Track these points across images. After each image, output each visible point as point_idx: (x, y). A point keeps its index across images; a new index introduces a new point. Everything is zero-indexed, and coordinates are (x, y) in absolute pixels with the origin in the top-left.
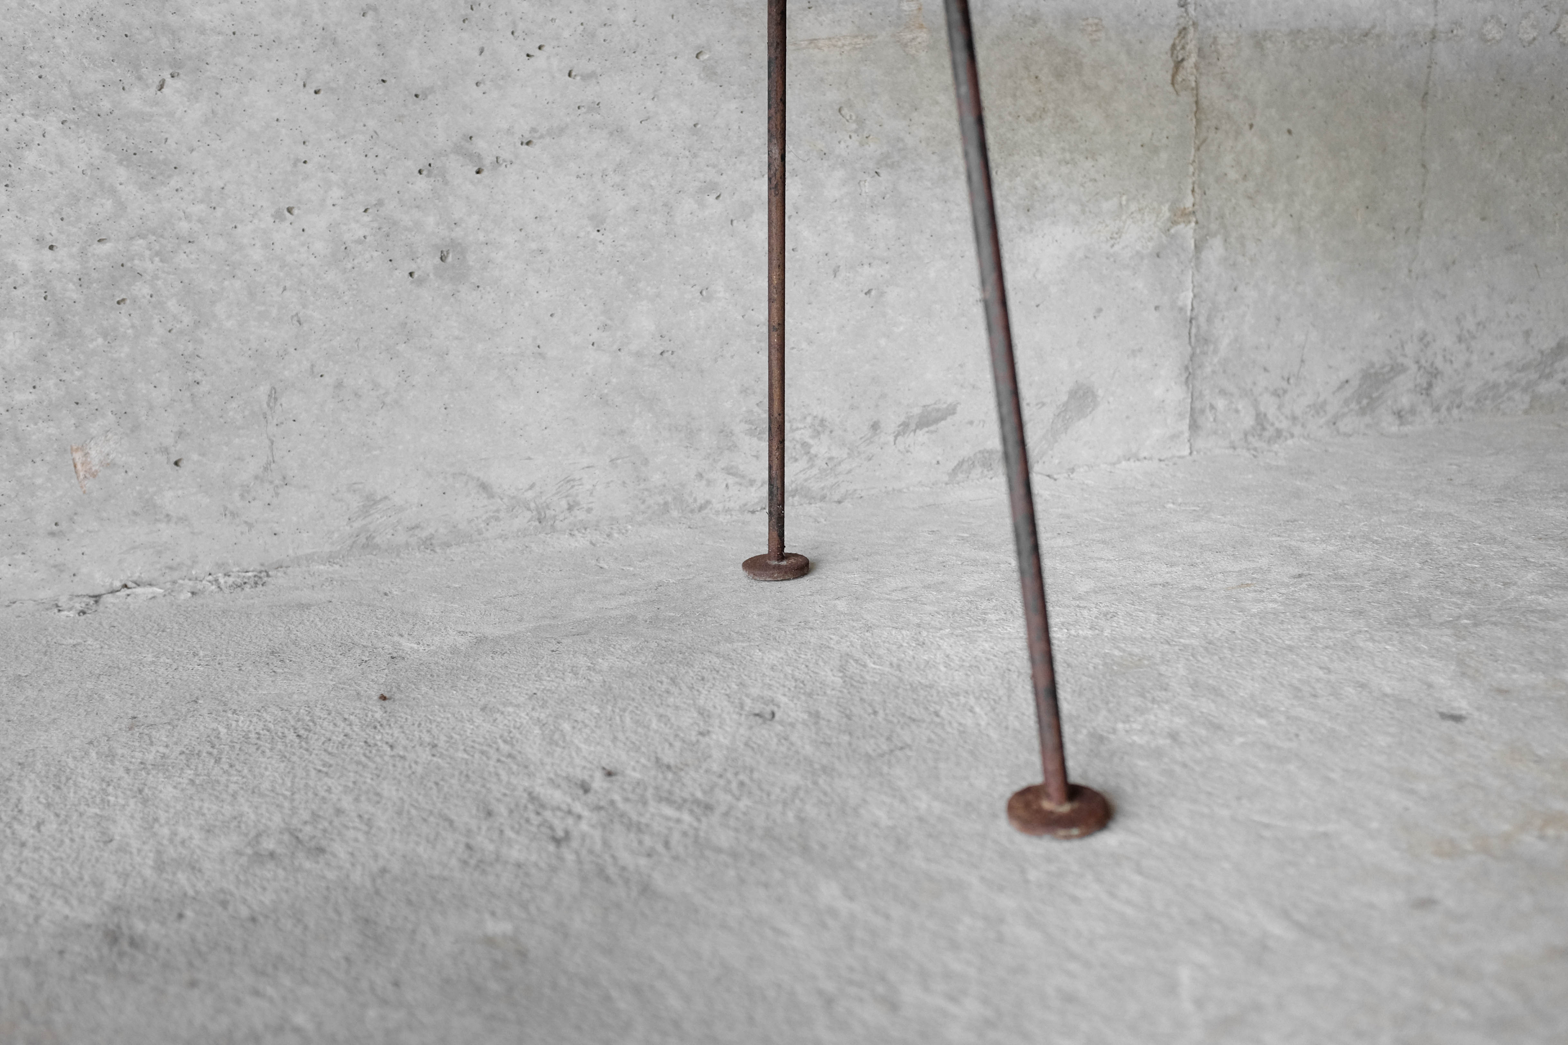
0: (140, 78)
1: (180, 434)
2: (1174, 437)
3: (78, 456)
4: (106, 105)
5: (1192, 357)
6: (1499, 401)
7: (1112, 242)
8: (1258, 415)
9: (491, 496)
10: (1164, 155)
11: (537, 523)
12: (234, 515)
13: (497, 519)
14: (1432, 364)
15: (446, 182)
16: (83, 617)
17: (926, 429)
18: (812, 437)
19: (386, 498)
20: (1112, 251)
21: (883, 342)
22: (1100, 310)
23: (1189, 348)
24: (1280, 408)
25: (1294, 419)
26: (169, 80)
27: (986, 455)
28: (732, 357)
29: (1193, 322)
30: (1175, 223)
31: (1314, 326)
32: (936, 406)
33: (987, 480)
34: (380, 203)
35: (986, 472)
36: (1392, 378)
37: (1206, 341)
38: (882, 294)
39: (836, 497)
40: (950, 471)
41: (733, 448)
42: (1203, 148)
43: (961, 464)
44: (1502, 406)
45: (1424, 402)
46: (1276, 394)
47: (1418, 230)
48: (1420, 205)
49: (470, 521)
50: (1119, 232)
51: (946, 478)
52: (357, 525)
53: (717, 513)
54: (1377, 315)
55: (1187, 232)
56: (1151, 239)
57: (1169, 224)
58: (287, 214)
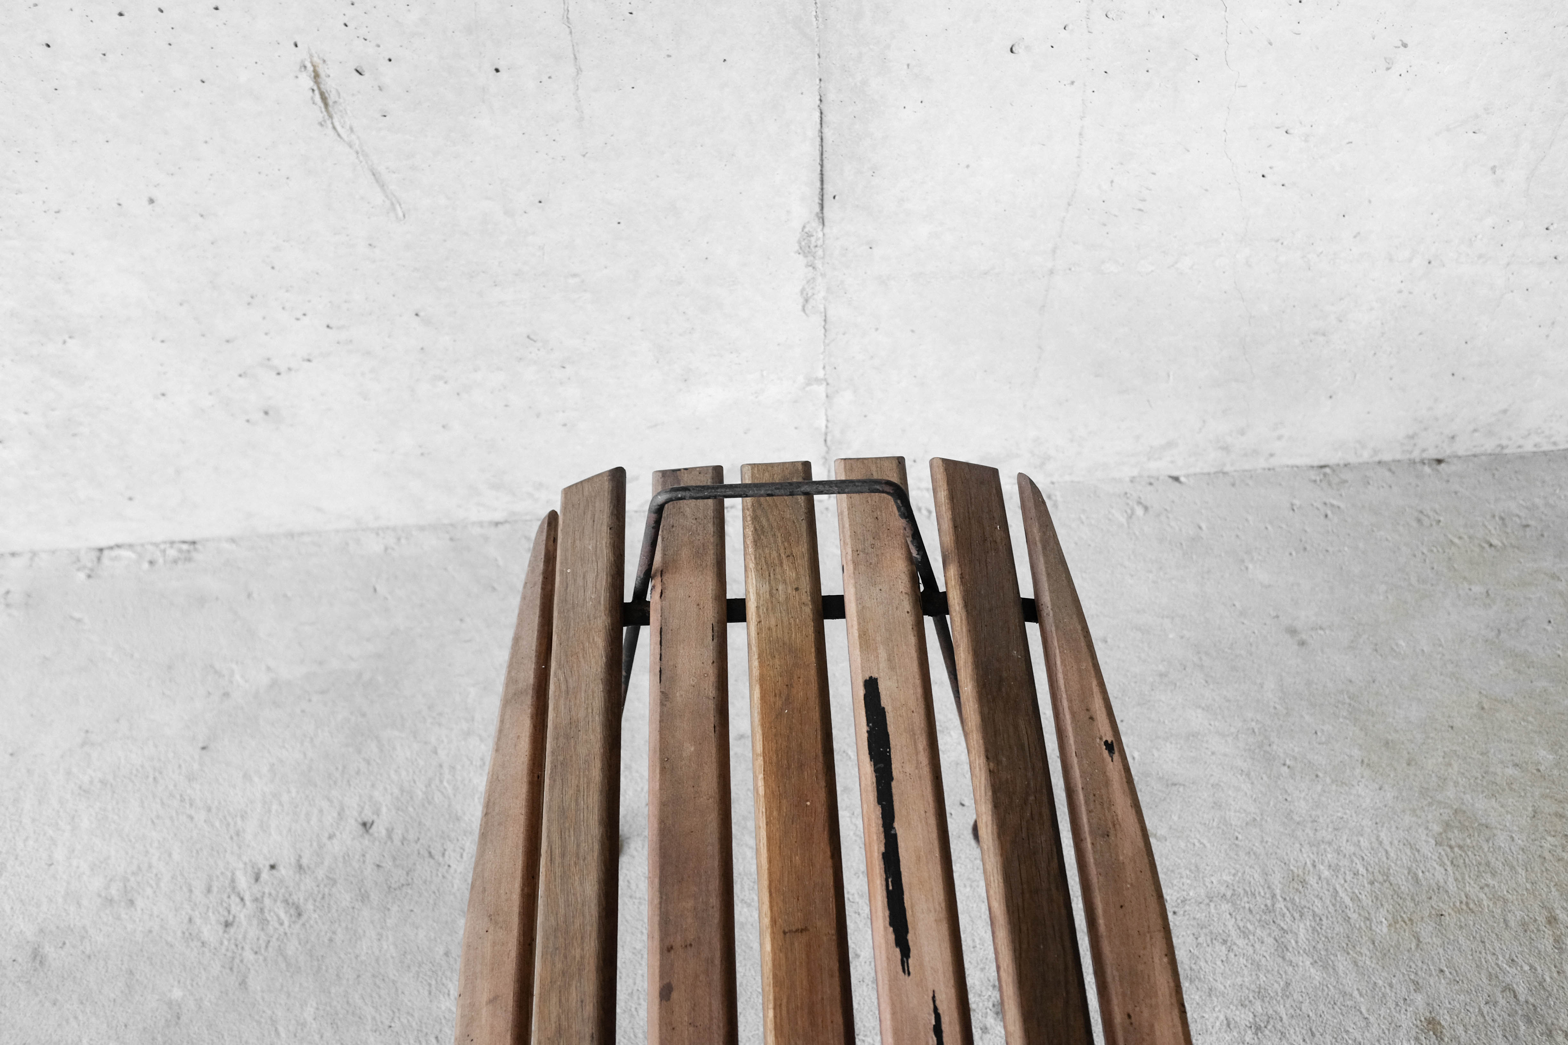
0: (50, 340)
1: (128, 489)
4: (35, 352)
9: (324, 513)
10: (798, 350)
12: (170, 519)
15: (258, 380)
19: (258, 513)
22: (748, 430)
28: (471, 455)
29: (829, 435)
34: (218, 390)
37: (840, 443)
38: (575, 425)
41: (480, 494)
42: (831, 345)
47: (1033, 384)
48: (1035, 370)
49: (313, 524)
50: (762, 390)
54: (994, 429)
56: (789, 393)
57: (803, 386)
58: (161, 396)
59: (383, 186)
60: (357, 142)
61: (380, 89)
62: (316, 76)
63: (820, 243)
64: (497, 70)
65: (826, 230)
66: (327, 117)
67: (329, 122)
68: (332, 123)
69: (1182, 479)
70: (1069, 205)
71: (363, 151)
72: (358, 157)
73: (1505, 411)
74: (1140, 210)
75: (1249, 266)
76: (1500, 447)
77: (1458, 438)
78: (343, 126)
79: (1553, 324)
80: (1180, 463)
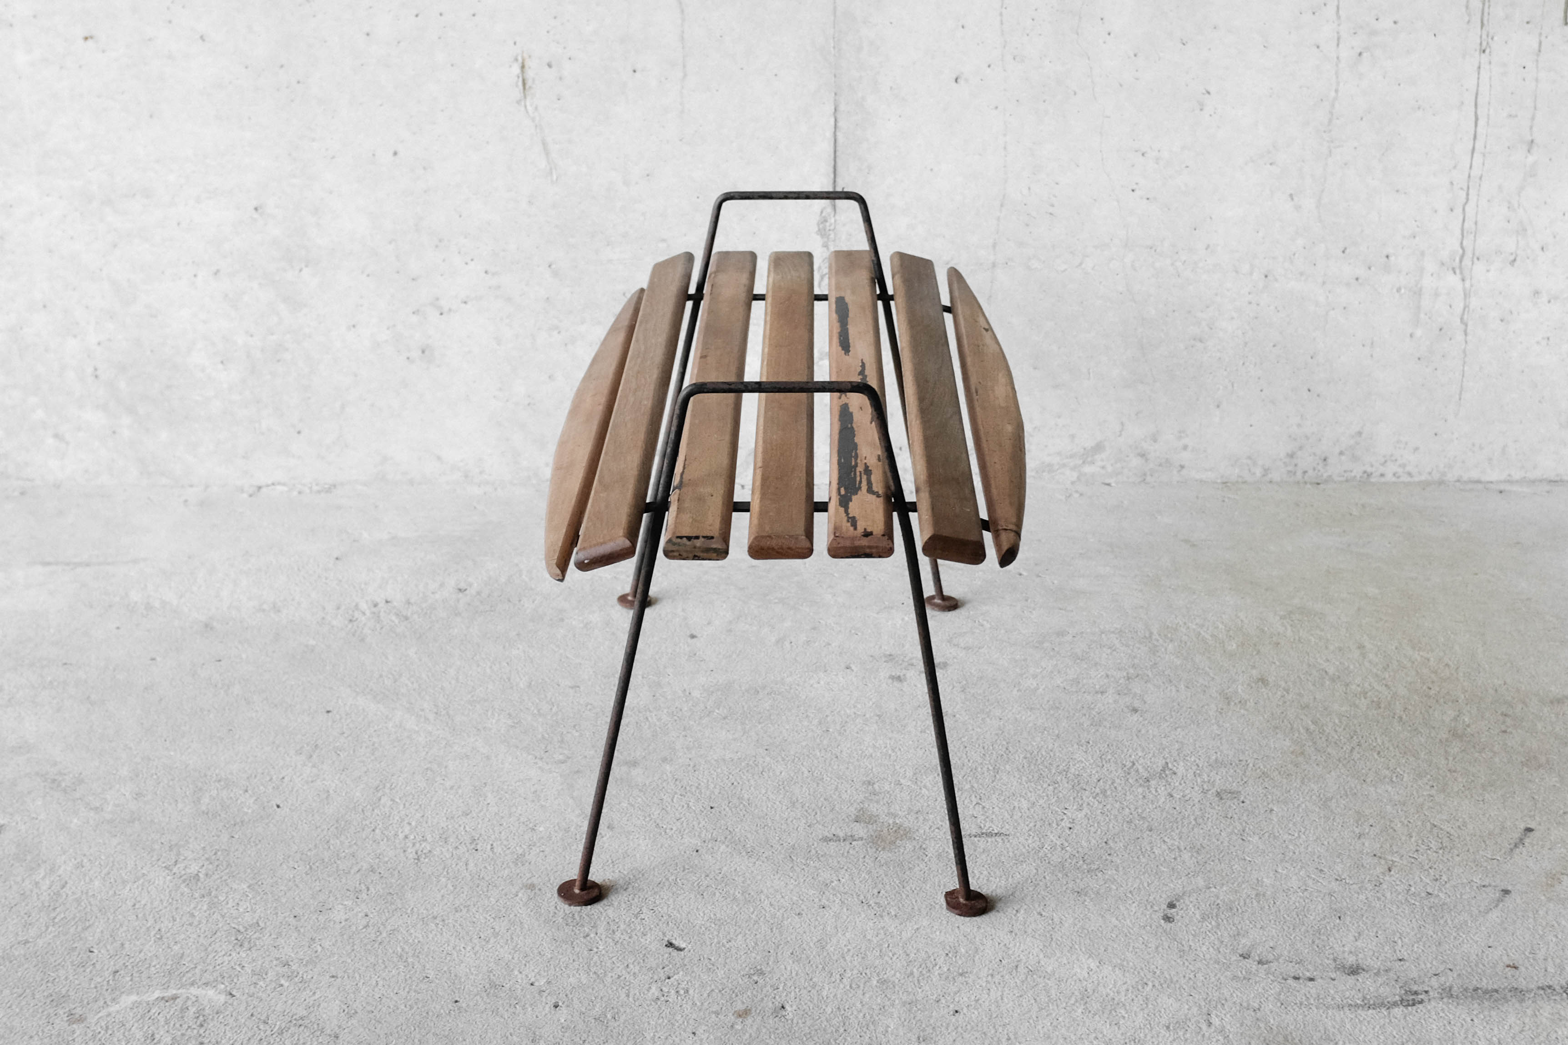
0: (292, 267)
1: (301, 420)
3: (257, 425)
4: (277, 277)
6: (1053, 474)
9: (442, 463)
11: (464, 479)
12: (323, 458)
13: (445, 474)
15: (426, 318)
16: (252, 497)
19: (392, 458)
26: (304, 269)
34: (394, 326)
49: (432, 474)
52: (378, 469)
58: (352, 328)
59: (548, 154)
60: (538, 119)
61: (561, 79)
62: (523, 67)
63: (832, 227)
64: (635, 71)
65: (837, 217)
66: (522, 99)
67: (523, 102)
68: (525, 101)
69: (1113, 485)
70: (1002, 206)
71: (541, 126)
72: (536, 129)
73: (1360, 433)
74: (1051, 214)
75: (1135, 270)
76: (1365, 472)
77: (1329, 461)
78: (531, 105)
79: (1372, 344)
80: (1110, 469)
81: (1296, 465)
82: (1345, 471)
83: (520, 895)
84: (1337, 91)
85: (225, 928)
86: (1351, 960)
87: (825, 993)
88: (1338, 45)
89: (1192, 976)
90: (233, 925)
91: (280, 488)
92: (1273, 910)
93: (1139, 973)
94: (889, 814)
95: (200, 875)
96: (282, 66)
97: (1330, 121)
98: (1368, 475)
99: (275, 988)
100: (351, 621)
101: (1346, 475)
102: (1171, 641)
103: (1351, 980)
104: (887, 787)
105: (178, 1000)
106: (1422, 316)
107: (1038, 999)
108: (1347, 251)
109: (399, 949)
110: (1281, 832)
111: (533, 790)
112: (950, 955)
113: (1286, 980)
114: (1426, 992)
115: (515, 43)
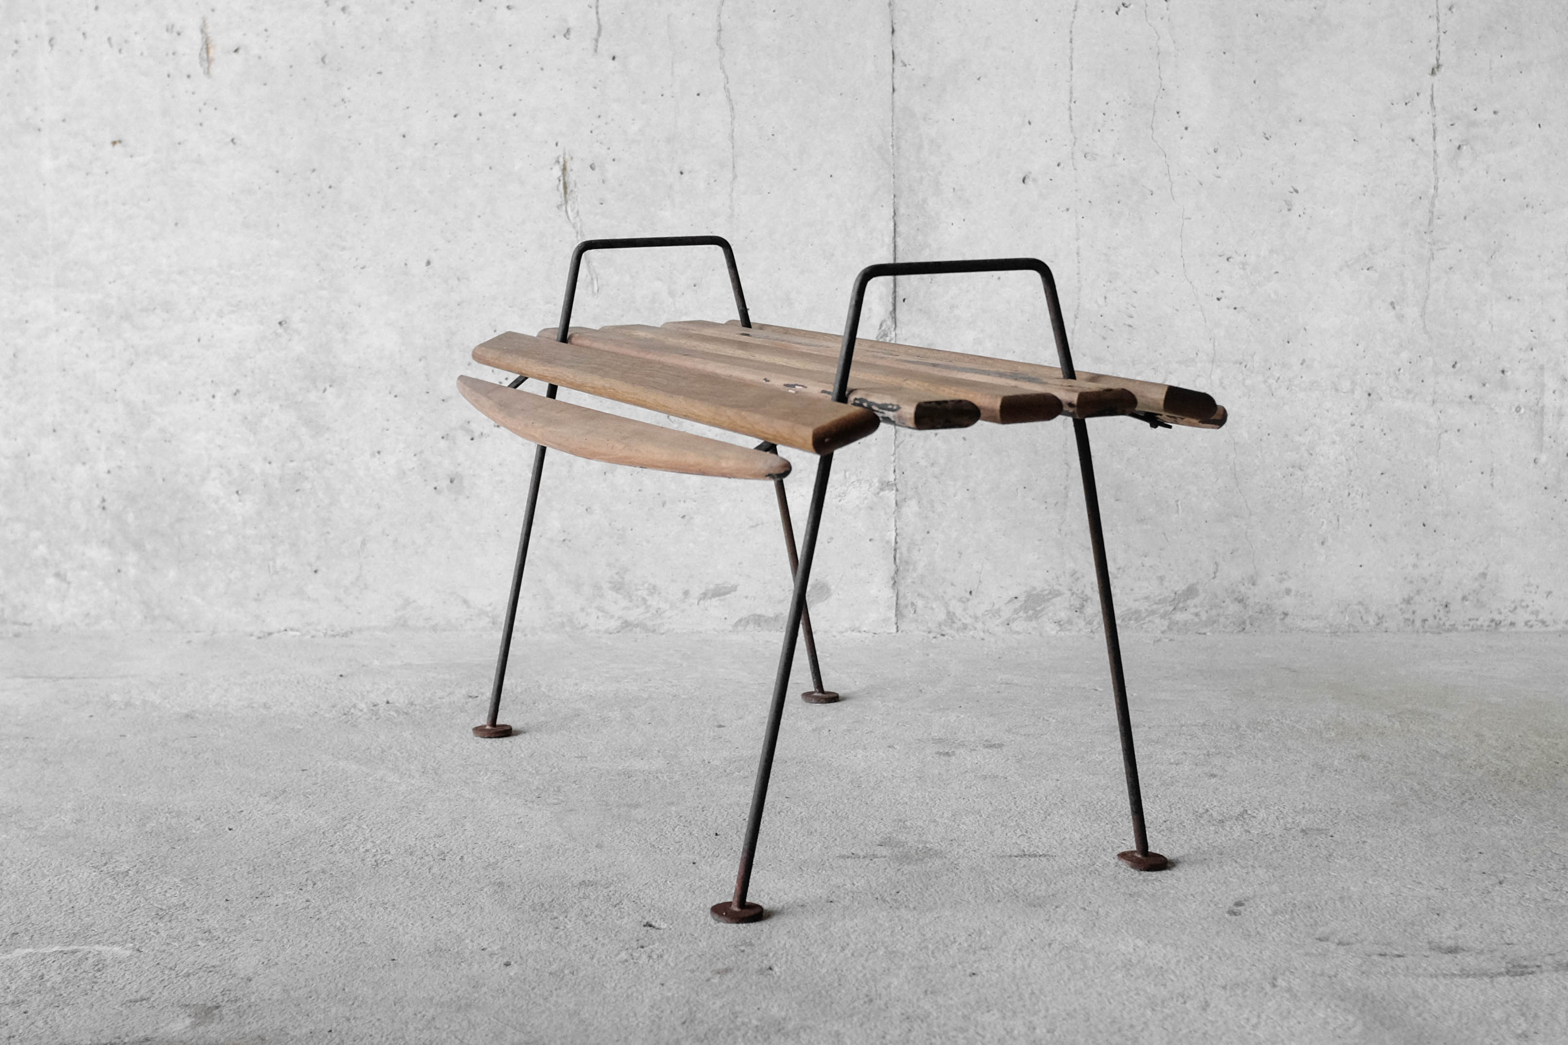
0: (316, 387)
1: (318, 558)
2: (886, 620)
3: (271, 563)
4: (300, 398)
5: (897, 571)
6: (1142, 622)
7: (839, 498)
8: (948, 613)
9: (469, 607)
10: (874, 450)
11: (491, 625)
12: (340, 601)
13: (471, 620)
14: (1083, 592)
15: (455, 443)
16: (259, 640)
17: (717, 598)
18: (648, 595)
19: (414, 601)
20: (840, 504)
21: (691, 545)
22: (832, 538)
23: (894, 566)
24: (965, 609)
25: (976, 618)
26: (329, 389)
27: (757, 618)
28: (603, 546)
29: (898, 551)
30: (882, 489)
31: (988, 559)
32: (725, 585)
33: (756, 632)
34: (422, 452)
35: (756, 628)
36: (1051, 599)
37: (907, 563)
38: (692, 518)
39: (662, 631)
40: (733, 624)
41: (602, 596)
42: (901, 446)
43: (741, 620)
44: (1145, 626)
45: (1078, 617)
46: (960, 600)
47: (1065, 504)
48: (1065, 488)
49: (457, 619)
50: (845, 494)
51: (731, 628)
52: (399, 614)
53: (591, 631)
54: (1036, 557)
55: (890, 496)
56: (866, 498)
57: (878, 490)
58: (377, 454)
59: (589, 262)
60: (579, 224)
61: (604, 182)
62: (564, 169)
64: (682, 173)
65: (898, 331)
66: (563, 202)
67: (564, 208)
68: (566, 208)
69: (1208, 634)
70: (1076, 318)
71: (582, 232)
72: (577, 237)
73: (1484, 575)
74: (1130, 326)
75: (1224, 388)
76: (1492, 620)
77: (1452, 607)
78: (572, 211)
79: (1492, 471)
80: (1204, 617)
81: (1414, 612)
82: (1470, 620)
83: (485, 889)
84: (1436, 188)
85: (147, 907)
86: (1450, 943)
87: (821, 960)
88: (1434, 138)
89: (1257, 952)
90: (156, 905)
91: (291, 633)
92: (1359, 908)
93: (1194, 949)
94: (919, 841)
95: (130, 872)
96: (314, 170)
97: (1430, 222)
98: (1496, 624)
99: (190, 947)
100: (345, 714)
101: (1471, 623)
102: (1261, 731)
103: (1448, 957)
104: (920, 823)
105: (78, 953)
106: (1546, 438)
107: (1072, 966)
108: (1458, 365)
109: (338, 924)
110: (1374, 856)
111: (517, 821)
112: (973, 936)
113: (1369, 956)
114: (1538, 966)
115: (557, 144)
